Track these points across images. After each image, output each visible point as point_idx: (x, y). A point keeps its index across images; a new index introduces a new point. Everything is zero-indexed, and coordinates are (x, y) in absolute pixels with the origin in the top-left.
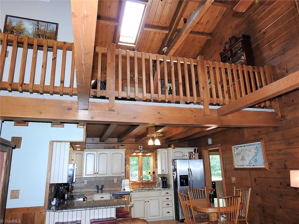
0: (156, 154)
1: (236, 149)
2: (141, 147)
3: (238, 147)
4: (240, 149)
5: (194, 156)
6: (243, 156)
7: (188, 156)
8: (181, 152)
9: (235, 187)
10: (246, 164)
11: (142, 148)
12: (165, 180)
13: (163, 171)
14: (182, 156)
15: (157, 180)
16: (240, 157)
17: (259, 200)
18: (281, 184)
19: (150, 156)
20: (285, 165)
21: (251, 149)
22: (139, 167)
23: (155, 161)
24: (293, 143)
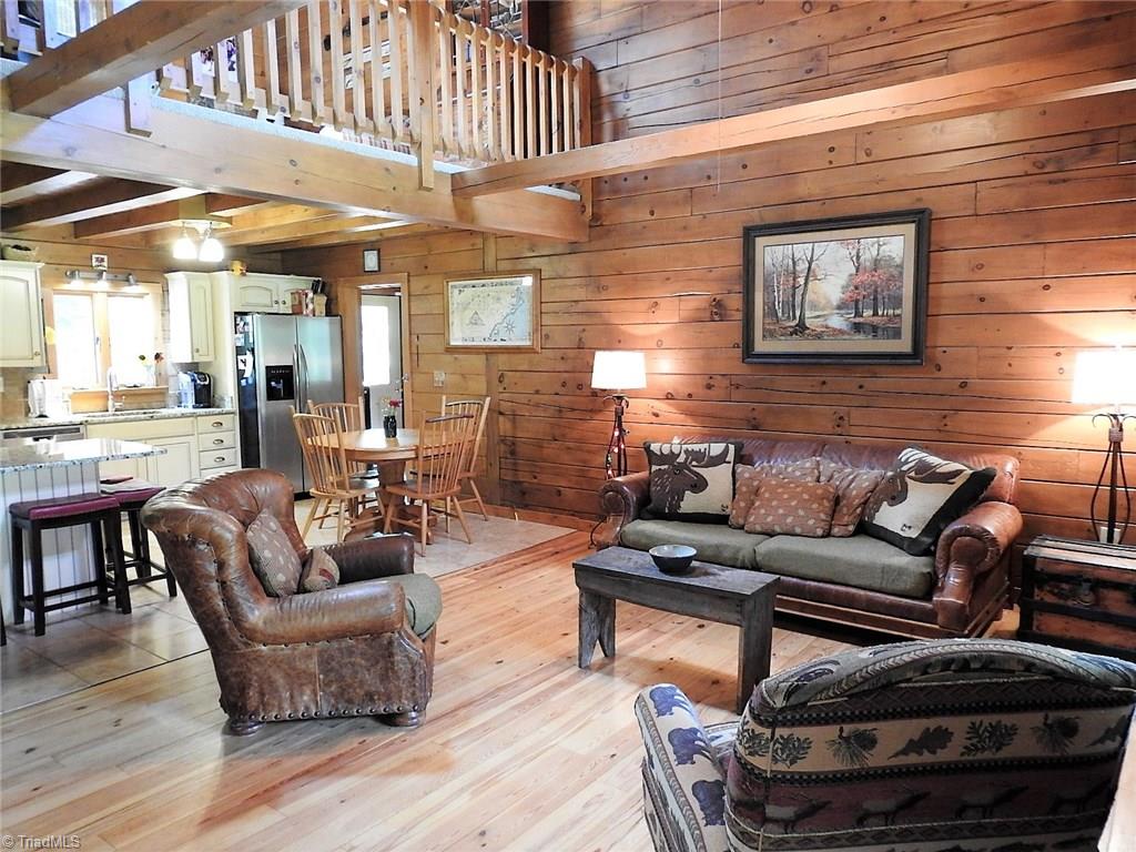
0: (165, 291)
1: (456, 291)
2: (102, 260)
3: (465, 286)
4: (469, 292)
5: (311, 306)
6: (476, 313)
7: (289, 303)
8: (266, 289)
9: (444, 397)
10: (480, 336)
11: (105, 264)
12: (207, 383)
13: (198, 351)
14: (268, 302)
15: (171, 381)
16: (469, 314)
17: (504, 425)
18: (564, 384)
19: (141, 296)
20: (580, 339)
21: (501, 295)
22: (98, 335)
23: (163, 315)
24: (605, 288)
